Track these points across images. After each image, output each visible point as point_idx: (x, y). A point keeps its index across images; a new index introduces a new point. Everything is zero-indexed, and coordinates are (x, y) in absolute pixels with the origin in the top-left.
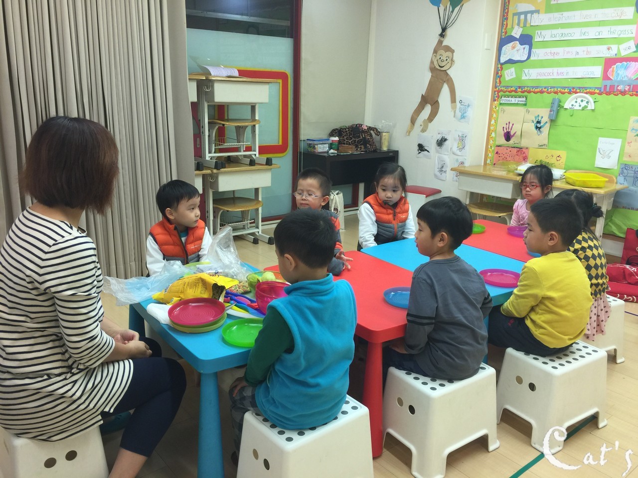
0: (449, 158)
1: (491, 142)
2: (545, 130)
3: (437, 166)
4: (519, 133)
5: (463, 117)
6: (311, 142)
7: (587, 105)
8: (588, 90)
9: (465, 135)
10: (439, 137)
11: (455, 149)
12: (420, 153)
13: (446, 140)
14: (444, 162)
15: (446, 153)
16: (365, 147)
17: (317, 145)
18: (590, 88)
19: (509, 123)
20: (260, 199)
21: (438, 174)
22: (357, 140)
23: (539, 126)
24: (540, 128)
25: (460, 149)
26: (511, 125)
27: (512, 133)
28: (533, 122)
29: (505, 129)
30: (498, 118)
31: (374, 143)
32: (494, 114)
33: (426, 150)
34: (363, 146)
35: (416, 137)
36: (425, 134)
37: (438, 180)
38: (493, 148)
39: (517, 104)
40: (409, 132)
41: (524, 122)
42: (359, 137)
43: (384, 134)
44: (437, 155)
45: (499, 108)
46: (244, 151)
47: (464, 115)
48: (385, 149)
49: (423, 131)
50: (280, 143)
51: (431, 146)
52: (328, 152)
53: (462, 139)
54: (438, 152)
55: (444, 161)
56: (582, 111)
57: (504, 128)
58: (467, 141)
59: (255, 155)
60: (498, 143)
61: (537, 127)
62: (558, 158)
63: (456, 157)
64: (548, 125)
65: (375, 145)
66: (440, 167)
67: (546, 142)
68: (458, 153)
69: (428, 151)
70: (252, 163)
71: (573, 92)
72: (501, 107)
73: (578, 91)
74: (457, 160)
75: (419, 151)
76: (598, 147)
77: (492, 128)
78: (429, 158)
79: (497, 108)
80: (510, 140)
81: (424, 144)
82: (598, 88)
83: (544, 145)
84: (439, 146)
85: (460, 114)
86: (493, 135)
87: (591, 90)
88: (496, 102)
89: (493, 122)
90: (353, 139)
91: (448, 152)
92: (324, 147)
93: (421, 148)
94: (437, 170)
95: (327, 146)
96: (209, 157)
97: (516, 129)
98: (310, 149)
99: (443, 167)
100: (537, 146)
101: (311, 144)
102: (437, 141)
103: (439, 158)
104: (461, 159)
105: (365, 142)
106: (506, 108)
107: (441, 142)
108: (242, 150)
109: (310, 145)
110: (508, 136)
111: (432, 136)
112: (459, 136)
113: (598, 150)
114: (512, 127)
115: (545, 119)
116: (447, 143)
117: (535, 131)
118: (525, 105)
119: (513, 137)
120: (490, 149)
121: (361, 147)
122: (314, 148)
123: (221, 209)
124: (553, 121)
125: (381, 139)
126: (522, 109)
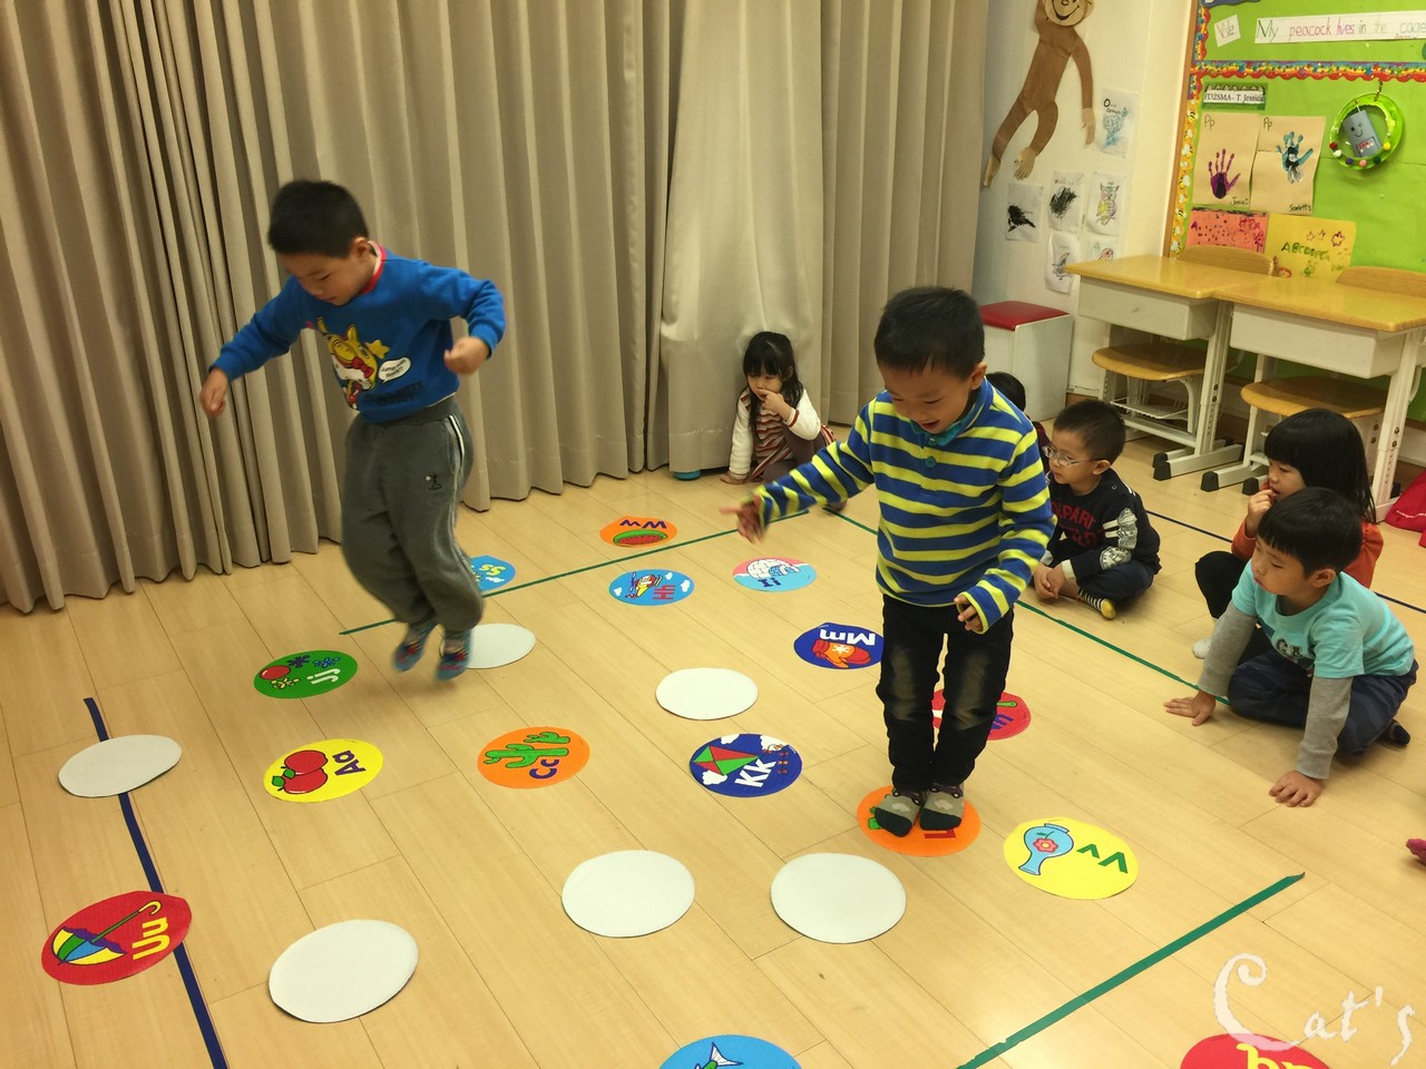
0: (1079, 239)
1: (1181, 199)
2: (1308, 168)
3: (1051, 259)
4: (1245, 178)
5: (1112, 140)
8: (1411, 71)
9: (1115, 185)
10: (1057, 190)
11: (1092, 216)
12: (1013, 228)
13: (1071, 197)
14: (1066, 251)
15: (1073, 229)
19: (1224, 152)
21: (1054, 278)
23: (1294, 160)
25: (1103, 218)
26: (1227, 158)
27: (1229, 178)
28: (1280, 150)
29: (1213, 167)
30: (1197, 139)
32: (1190, 132)
33: (1027, 222)
35: (1006, 190)
36: (1025, 182)
37: (1054, 291)
38: (1185, 215)
39: (1244, 104)
40: (988, 179)
41: (1257, 150)
44: (1052, 233)
45: (1200, 117)
47: (1115, 135)
49: (1022, 175)
51: (1040, 211)
53: (1109, 193)
54: (1053, 226)
55: (1068, 248)
57: (1210, 164)
58: (1121, 199)
60: (1199, 200)
61: (1288, 163)
62: (1338, 240)
63: (1095, 238)
64: (1315, 157)
66: (1058, 262)
67: (1308, 199)
68: (1101, 227)
69: (1032, 225)
71: (1376, 75)
72: (1204, 113)
73: (1387, 71)
74: (1097, 246)
75: (1012, 224)
77: (1183, 165)
78: (1033, 239)
79: (1196, 116)
80: (1225, 194)
81: (1024, 207)
83: (1305, 206)
84: (1056, 211)
85: (1105, 133)
86: (1186, 181)
88: (1193, 102)
89: (1186, 150)
91: (1077, 226)
93: (1016, 216)
94: (1051, 269)
97: (1239, 169)
99: (1064, 261)
100: (1288, 210)
102: (1053, 199)
103: (1057, 240)
104: (1105, 242)
106: (1216, 114)
110: (1220, 185)
111: (1042, 189)
112: (1101, 186)
114: (1230, 162)
115: (1309, 142)
116: (1074, 204)
117: (1284, 172)
118: (1261, 107)
119: (1232, 188)
120: (1178, 217)
126: (1254, 118)
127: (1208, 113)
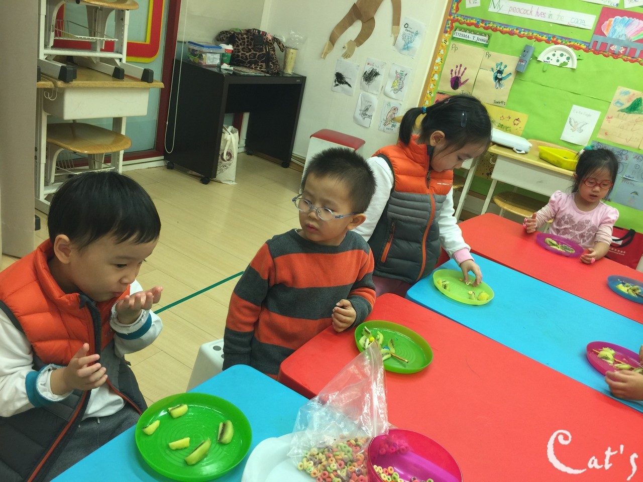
0: (377, 99)
1: (432, 86)
2: (508, 83)
3: (360, 107)
4: (471, 81)
5: (406, 47)
6: (196, 48)
7: (566, 61)
8: (572, 43)
9: (405, 73)
10: (368, 69)
11: (388, 89)
12: (337, 85)
13: (377, 74)
14: (369, 104)
15: (375, 92)
16: (268, 66)
17: (205, 53)
18: (576, 41)
19: (461, 66)
20: (123, 132)
21: (360, 118)
22: (258, 54)
23: (500, 77)
24: (500, 80)
25: (395, 90)
26: (462, 69)
27: (462, 80)
28: (493, 70)
29: (453, 73)
30: (446, 55)
31: (277, 61)
32: (442, 51)
33: (347, 83)
34: (264, 65)
35: (335, 62)
36: (348, 61)
37: (359, 126)
38: (432, 95)
39: (476, 42)
40: (324, 54)
41: (480, 68)
42: (261, 50)
43: (292, 51)
44: (362, 92)
45: (450, 43)
46: (102, 50)
47: (409, 45)
48: (289, 71)
49: (347, 56)
50: (148, 42)
51: (355, 78)
52: (219, 67)
53: (400, 77)
54: (363, 88)
55: (371, 102)
56: (557, 68)
57: (452, 71)
58: (407, 81)
59: (121, 60)
60: (440, 89)
61: (496, 78)
62: (516, 122)
63: (387, 100)
64: (512, 78)
65: (279, 65)
66: (363, 108)
67: (505, 99)
68: (392, 94)
69: (349, 85)
70: (119, 74)
71: (553, 42)
72: (452, 42)
73: (559, 41)
74: (389, 104)
75: (337, 83)
76: (570, 116)
77: (436, 68)
78: (349, 94)
79: (447, 43)
80: (458, 88)
81: (345, 74)
82: (585, 43)
83: (502, 102)
84: (366, 80)
85: (403, 43)
86: (436, 77)
87: (576, 44)
88: (446, 35)
89: (438, 60)
90: (253, 51)
91: (378, 91)
92: (214, 58)
93: (340, 79)
94: (358, 112)
95: (218, 56)
96: (45, 55)
97: (469, 75)
98: (192, 58)
99: (367, 109)
100: (492, 102)
101: (195, 51)
102: (365, 73)
103: (364, 96)
104: (394, 104)
105: (269, 59)
106: (460, 45)
107: (370, 76)
108: (99, 49)
109: (193, 52)
110: (456, 83)
111: (359, 66)
112: (396, 72)
113: (568, 120)
114: (464, 72)
115: (510, 68)
116: (378, 78)
117: (493, 82)
118: (486, 46)
119: (463, 86)
120: (429, 95)
121: (261, 65)
122: (200, 57)
123: (60, 147)
124: (518, 73)
125: (286, 57)
126: (481, 51)
127: (454, 43)
